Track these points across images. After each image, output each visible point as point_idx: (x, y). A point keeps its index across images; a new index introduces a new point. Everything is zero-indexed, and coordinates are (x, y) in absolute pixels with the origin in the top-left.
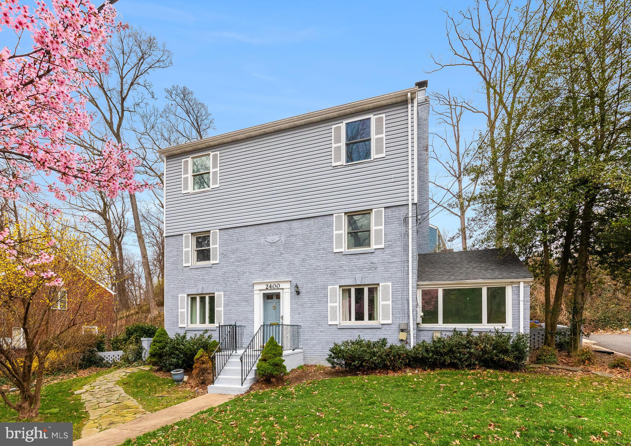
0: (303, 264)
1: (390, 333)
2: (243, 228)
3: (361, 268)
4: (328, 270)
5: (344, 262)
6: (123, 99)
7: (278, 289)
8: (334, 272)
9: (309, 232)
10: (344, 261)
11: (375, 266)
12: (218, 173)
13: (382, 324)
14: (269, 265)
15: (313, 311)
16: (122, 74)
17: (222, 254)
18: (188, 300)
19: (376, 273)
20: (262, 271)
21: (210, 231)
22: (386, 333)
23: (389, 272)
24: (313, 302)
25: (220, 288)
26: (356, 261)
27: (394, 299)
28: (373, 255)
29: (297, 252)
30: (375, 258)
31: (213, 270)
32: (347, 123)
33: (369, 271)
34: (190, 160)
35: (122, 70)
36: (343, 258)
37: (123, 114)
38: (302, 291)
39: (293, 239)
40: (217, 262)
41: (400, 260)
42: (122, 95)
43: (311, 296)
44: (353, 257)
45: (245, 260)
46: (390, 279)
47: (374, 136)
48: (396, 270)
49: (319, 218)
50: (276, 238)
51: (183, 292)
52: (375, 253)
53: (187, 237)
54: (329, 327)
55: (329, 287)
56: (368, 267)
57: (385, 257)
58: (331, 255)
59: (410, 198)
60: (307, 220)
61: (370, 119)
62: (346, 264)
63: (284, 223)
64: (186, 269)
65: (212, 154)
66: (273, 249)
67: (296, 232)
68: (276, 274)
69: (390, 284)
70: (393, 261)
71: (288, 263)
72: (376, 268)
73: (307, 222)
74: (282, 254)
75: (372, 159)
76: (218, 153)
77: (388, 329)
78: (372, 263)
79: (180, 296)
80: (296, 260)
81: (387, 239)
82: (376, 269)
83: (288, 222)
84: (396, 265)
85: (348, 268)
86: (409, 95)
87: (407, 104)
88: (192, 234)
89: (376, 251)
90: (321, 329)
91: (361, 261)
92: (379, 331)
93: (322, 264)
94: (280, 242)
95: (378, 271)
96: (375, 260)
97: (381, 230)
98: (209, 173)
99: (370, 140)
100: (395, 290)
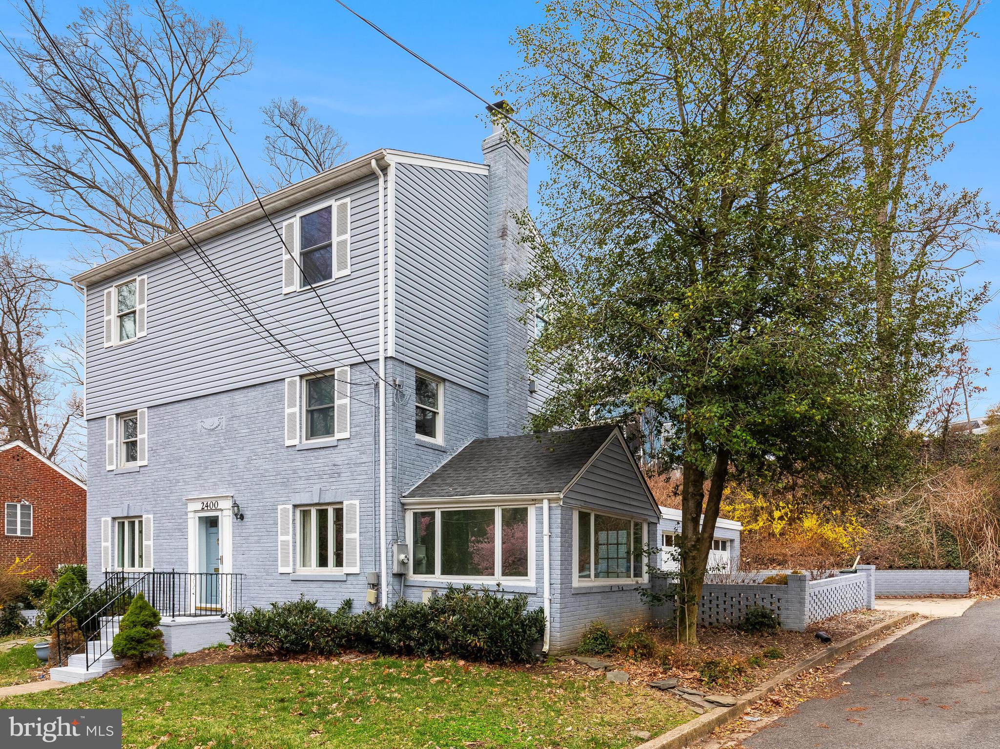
0: (248, 466)
1: (358, 590)
2: (177, 405)
3: (321, 473)
4: (278, 477)
5: (299, 464)
6: (175, 143)
7: (216, 510)
8: (285, 480)
9: (255, 411)
10: (299, 461)
11: (338, 471)
12: (146, 311)
13: (347, 574)
14: (206, 468)
15: (260, 549)
16: (171, 98)
17: (151, 449)
18: (113, 526)
19: (340, 483)
20: (197, 479)
21: (136, 411)
22: (352, 590)
23: (357, 481)
24: (260, 534)
25: (149, 508)
26: (313, 462)
27: (362, 530)
28: (336, 451)
29: (241, 446)
30: (339, 455)
31: (140, 477)
32: (301, 217)
33: (331, 480)
34: (113, 290)
35: (171, 90)
36: (298, 456)
37: (175, 170)
38: (248, 514)
39: (236, 423)
40: (145, 463)
41: (370, 460)
42: (172, 135)
43: (257, 523)
44: (310, 454)
45: (178, 459)
46: (358, 494)
47: (335, 239)
48: (365, 477)
49: (268, 386)
50: (215, 421)
51: (107, 514)
52: (339, 447)
53: (111, 420)
54: (279, 578)
55: (280, 507)
56: (329, 472)
57: (351, 454)
58: (283, 450)
59: (381, 348)
60: (253, 389)
61: (330, 206)
62: (301, 467)
63: (225, 395)
64: (111, 475)
65: (138, 279)
66: (211, 441)
67: (242, 410)
68: (215, 484)
69: (357, 502)
70: (362, 461)
71: (229, 465)
72: (339, 474)
73: (253, 393)
74: (222, 448)
75: (333, 280)
76: (145, 277)
77: (355, 582)
78: (335, 465)
79: (103, 519)
80: (240, 460)
81: (354, 422)
82: (339, 476)
83: (230, 394)
84: (366, 468)
85: (304, 474)
86: (373, 162)
87: (377, 178)
88: (118, 415)
89: (340, 443)
90: (271, 581)
91: (321, 461)
92: (343, 585)
93: (271, 466)
94: (219, 428)
95: (343, 479)
96: (338, 460)
97: (346, 405)
98: (134, 312)
99: (330, 245)
100: (365, 514)
